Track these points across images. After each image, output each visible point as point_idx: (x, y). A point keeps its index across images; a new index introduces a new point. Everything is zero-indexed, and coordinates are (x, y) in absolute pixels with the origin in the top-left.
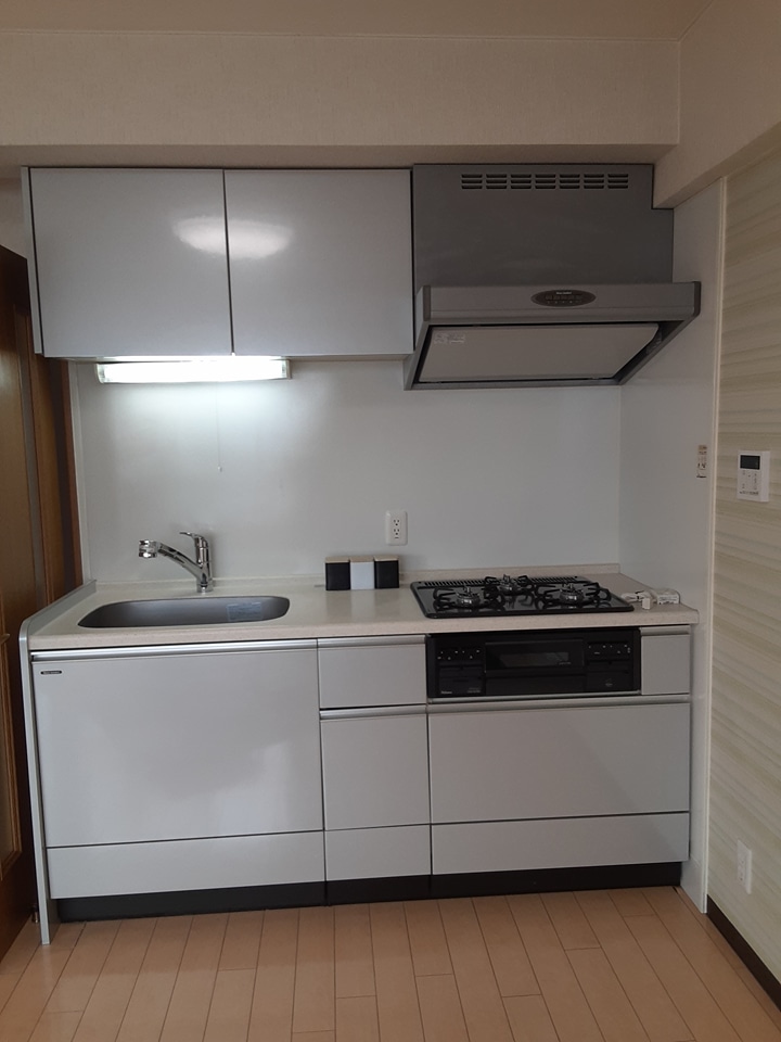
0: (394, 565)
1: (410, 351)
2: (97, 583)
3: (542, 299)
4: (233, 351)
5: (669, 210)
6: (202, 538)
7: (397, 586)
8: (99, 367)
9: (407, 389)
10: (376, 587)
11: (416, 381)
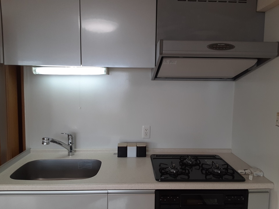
0: (145, 148)
1: (153, 66)
2: (31, 150)
3: (212, 47)
4: (81, 64)
5: (263, 13)
6: (71, 135)
7: (145, 156)
8: (33, 68)
9: (152, 80)
10: (137, 156)
11: (156, 77)
